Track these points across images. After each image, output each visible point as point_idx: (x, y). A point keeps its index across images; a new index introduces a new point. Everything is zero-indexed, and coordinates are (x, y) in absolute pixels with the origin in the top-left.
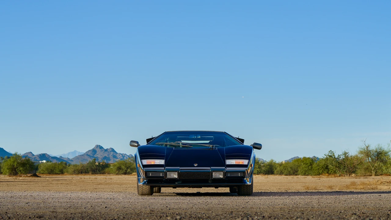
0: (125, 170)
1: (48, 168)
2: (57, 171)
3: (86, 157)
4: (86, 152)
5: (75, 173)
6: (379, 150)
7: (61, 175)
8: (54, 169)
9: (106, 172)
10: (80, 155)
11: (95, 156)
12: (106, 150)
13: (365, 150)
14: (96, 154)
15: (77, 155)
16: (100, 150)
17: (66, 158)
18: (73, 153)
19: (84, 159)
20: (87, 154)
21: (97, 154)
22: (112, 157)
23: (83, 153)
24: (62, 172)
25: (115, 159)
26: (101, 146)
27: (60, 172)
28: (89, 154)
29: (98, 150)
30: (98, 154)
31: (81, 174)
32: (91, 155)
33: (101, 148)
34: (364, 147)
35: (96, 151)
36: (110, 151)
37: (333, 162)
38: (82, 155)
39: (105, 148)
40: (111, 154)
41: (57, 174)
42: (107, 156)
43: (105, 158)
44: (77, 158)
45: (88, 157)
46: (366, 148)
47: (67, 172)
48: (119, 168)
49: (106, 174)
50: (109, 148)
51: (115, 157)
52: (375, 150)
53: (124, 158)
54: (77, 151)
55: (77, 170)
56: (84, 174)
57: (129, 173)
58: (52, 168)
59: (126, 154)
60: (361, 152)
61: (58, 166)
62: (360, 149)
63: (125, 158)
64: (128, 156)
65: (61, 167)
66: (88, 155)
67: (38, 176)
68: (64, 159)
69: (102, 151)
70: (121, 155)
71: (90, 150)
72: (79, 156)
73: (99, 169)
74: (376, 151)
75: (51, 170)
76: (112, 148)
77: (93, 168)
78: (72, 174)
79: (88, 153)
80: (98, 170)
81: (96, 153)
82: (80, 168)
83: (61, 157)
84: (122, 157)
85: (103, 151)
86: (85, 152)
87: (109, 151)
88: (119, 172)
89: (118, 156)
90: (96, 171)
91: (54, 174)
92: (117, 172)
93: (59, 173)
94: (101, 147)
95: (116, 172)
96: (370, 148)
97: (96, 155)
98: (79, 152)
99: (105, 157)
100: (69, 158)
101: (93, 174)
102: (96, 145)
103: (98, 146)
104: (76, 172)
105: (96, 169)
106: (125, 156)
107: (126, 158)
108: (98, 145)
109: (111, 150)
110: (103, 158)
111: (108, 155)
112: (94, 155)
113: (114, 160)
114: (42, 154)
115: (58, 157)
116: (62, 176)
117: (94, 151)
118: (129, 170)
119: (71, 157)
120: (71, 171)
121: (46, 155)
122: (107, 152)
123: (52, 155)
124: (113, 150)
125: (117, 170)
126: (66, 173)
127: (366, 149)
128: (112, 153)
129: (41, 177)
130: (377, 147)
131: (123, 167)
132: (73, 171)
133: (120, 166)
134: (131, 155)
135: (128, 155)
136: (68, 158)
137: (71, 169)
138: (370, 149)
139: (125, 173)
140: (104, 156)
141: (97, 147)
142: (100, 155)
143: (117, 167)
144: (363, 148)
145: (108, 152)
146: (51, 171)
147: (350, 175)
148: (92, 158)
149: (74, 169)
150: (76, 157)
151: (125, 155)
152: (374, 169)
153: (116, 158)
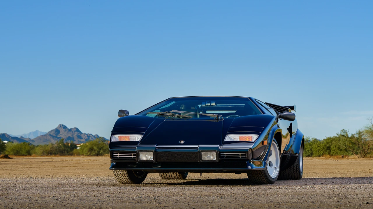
0: (98, 152)
1: (14, 149)
2: (23, 152)
3: (49, 137)
4: (49, 132)
5: (44, 154)
7: (27, 156)
9: (75, 154)
10: (42, 134)
11: (59, 137)
12: (70, 130)
13: (371, 130)
15: (39, 135)
16: (64, 129)
17: (27, 138)
18: (34, 133)
19: (46, 140)
20: (49, 134)
21: (60, 133)
22: (76, 137)
23: (45, 133)
24: (29, 153)
25: (80, 140)
26: (65, 125)
27: (27, 153)
28: (52, 134)
29: (62, 130)
30: (61, 135)
31: (50, 155)
32: (54, 135)
33: (65, 127)
35: (60, 131)
36: (75, 131)
38: (45, 135)
39: (69, 128)
40: (76, 134)
41: (23, 155)
42: (72, 137)
43: (69, 138)
44: (39, 138)
45: (51, 137)
46: (372, 127)
47: (35, 153)
48: (91, 149)
49: (74, 155)
50: (73, 128)
51: (79, 137)
54: (39, 131)
55: (47, 151)
56: (53, 155)
57: (101, 155)
58: (18, 148)
59: (91, 134)
60: (367, 131)
61: (25, 147)
63: (90, 138)
64: (94, 136)
65: (27, 148)
66: (50, 135)
67: (10, 158)
68: (25, 140)
69: (66, 130)
70: (86, 135)
71: (52, 130)
72: (41, 136)
73: (68, 150)
75: (17, 151)
76: (77, 127)
77: (61, 149)
78: (42, 156)
80: (66, 151)
82: (49, 149)
83: (22, 137)
84: (87, 138)
86: (47, 132)
87: (73, 130)
88: (91, 153)
89: (82, 136)
90: (64, 152)
91: (21, 155)
92: (89, 153)
93: (25, 154)
95: (87, 153)
97: (60, 135)
98: (41, 132)
99: (69, 137)
100: (31, 138)
101: (61, 155)
102: (59, 125)
103: (61, 126)
105: (65, 150)
106: (90, 136)
107: (92, 138)
108: (61, 125)
109: (75, 130)
110: (67, 138)
111: (72, 135)
112: (57, 135)
113: (78, 140)
114: (2, 134)
115: (19, 137)
116: (30, 158)
117: (57, 131)
118: (101, 151)
119: (32, 137)
120: (39, 152)
121: (6, 135)
122: (71, 132)
123: (12, 135)
124: (77, 130)
125: (89, 152)
126: (34, 155)
128: (76, 133)
129: (12, 159)
131: (95, 148)
132: (42, 152)
133: (92, 147)
134: (96, 135)
135: (94, 135)
136: (29, 138)
137: (40, 150)
139: (98, 155)
140: (68, 136)
141: (60, 126)
142: (63, 135)
143: (89, 148)
144: (368, 126)
145: (72, 132)
146: (18, 153)
148: (55, 138)
149: (43, 150)
150: (38, 137)
151: (91, 135)
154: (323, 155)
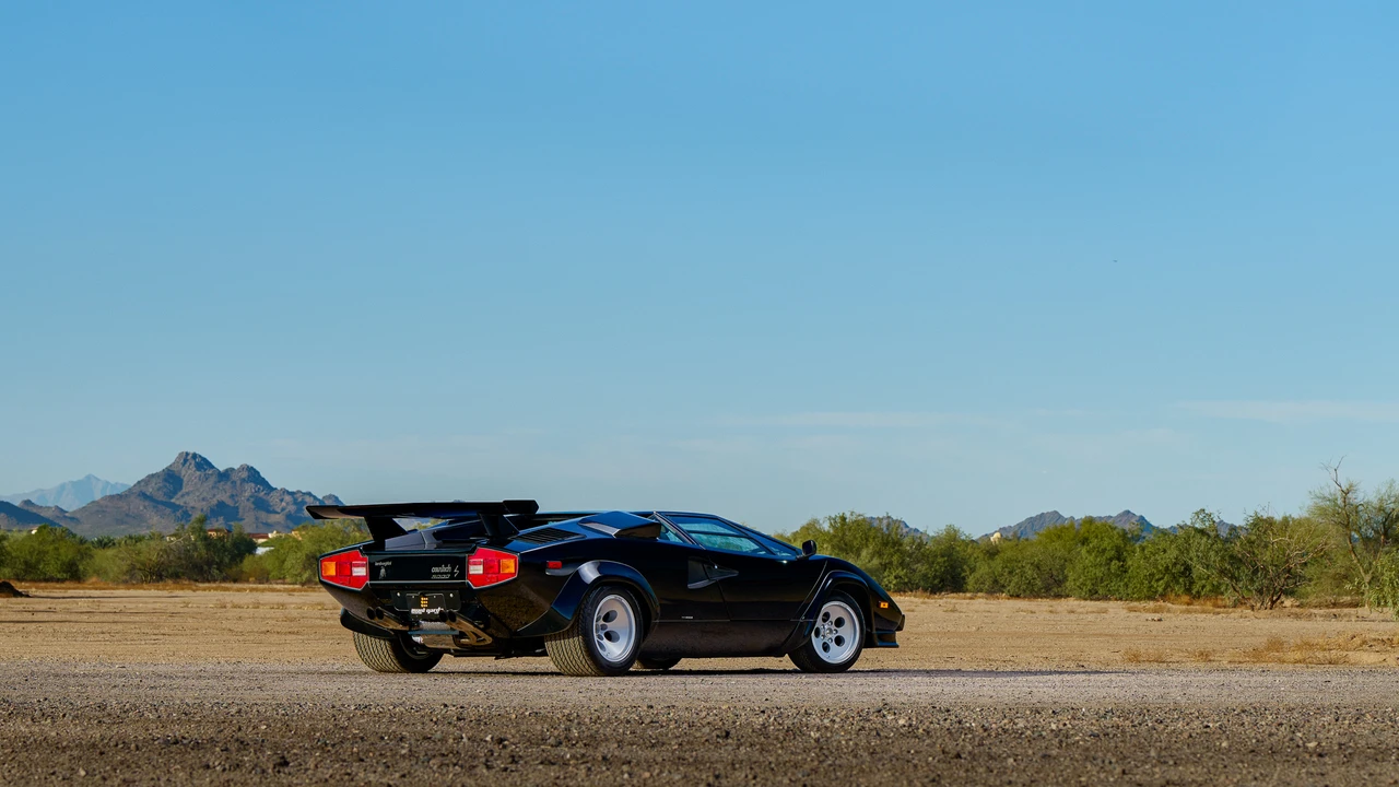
2: (52, 569)
3: (139, 505)
4: (139, 482)
5: (132, 576)
6: (1392, 506)
7: (67, 584)
8: (38, 562)
9: (250, 575)
10: (109, 493)
11: (178, 503)
12: (225, 476)
13: (1336, 505)
14: (180, 494)
15: (98, 497)
16: (198, 473)
17: (49, 508)
18: (78, 486)
19: (127, 515)
20: (141, 492)
21: (184, 490)
22: (250, 505)
23: (122, 485)
24: (73, 574)
25: (263, 515)
26: (203, 456)
27: (64, 572)
28: (149, 490)
29: (189, 474)
30: (188, 494)
31: (158, 582)
32: (160, 496)
33: (203, 464)
34: (1332, 491)
35: (182, 480)
36: (243, 480)
37: (1212, 553)
38: (120, 497)
39: (221, 468)
40: (247, 493)
42: (230, 502)
43: (220, 509)
44: (98, 509)
45: (146, 503)
46: (1339, 494)
47: (97, 572)
48: (315, 561)
49: (247, 581)
50: (236, 467)
51: (261, 505)
52: (1375, 502)
53: (300, 509)
54: (98, 480)
55: (144, 564)
56: (170, 582)
59: (310, 494)
60: (1323, 512)
61: (57, 549)
62: (1316, 500)
64: (321, 503)
65: (67, 553)
66: (144, 495)
67: (17, 594)
68: (43, 513)
69: (207, 477)
70: (288, 498)
71: (153, 475)
72: (103, 499)
74: (1381, 509)
75: (26, 563)
76: (251, 464)
78: (127, 584)
79: (144, 489)
80: (214, 567)
81: (181, 488)
82: (154, 558)
83: (28, 502)
84: (292, 508)
85: (213, 479)
86: (131, 483)
87: (234, 477)
89: (273, 499)
91: (40, 581)
92: (306, 575)
93: (59, 576)
94: (204, 459)
95: (300, 575)
96: (1358, 498)
97: (183, 496)
98: (108, 483)
99: (221, 504)
100: (65, 508)
101: (198, 582)
102: (181, 454)
103: (186, 458)
104: (139, 575)
106: (303, 502)
108: (187, 454)
109: (245, 475)
110: (212, 510)
111: (232, 496)
112: (171, 498)
113: (257, 519)
115: (17, 503)
117: (171, 478)
119: (71, 505)
120: (116, 569)
122: (229, 483)
124: (253, 475)
125: (305, 568)
126: (94, 579)
127: (1340, 502)
128: (249, 488)
129: (28, 596)
130: (1384, 491)
132: (125, 568)
134: (330, 496)
135: (320, 497)
136: (57, 507)
137: (118, 562)
138: (1358, 501)
140: (215, 501)
141: (186, 461)
142: (196, 497)
143: (307, 555)
144: (1327, 495)
145: (234, 482)
147: (1273, 602)
148: (160, 507)
149: (129, 562)
150: (93, 502)
151: (308, 498)
152: (1373, 578)
153: (269, 512)
154: (1164, 596)
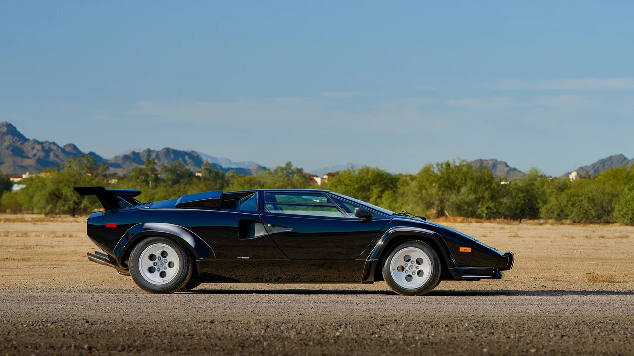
9: (7, 207)
22: (9, 152)
25: (19, 159)
36: (3, 133)
40: (7, 144)
48: (55, 197)
49: (5, 212)
51: (18, 152)
53: (47, 155)
59: (54, 144)
63: (52, 154)
64: (63, 150)
70: (38, 147)
84: (41, 154)
88: (55, 206)
89: (27, 148)
92: (48, 208)
95: (44, 207)
106: (50, 150)
107: (57, 156)
113: (14, 162)
124: (11, 130)
125: (48, 202)
128: (8, 140)
131: (67, 192)
134: (70, 145)
135: (62, 146)
143: (50, 194)
151: (53, 147)
153: (23, 157)
